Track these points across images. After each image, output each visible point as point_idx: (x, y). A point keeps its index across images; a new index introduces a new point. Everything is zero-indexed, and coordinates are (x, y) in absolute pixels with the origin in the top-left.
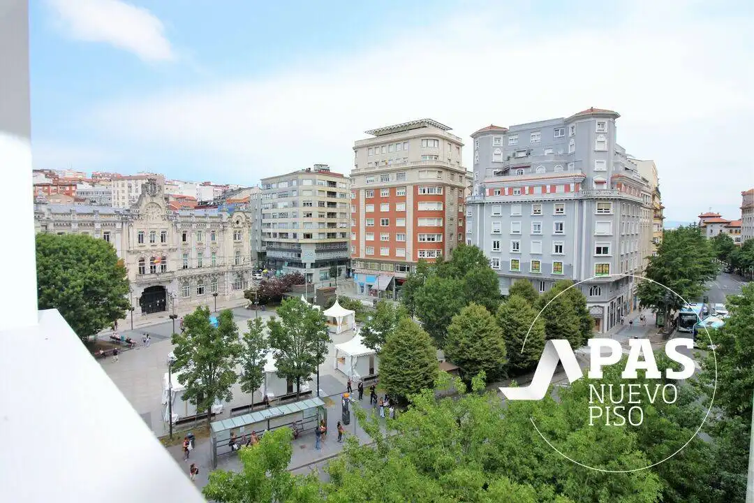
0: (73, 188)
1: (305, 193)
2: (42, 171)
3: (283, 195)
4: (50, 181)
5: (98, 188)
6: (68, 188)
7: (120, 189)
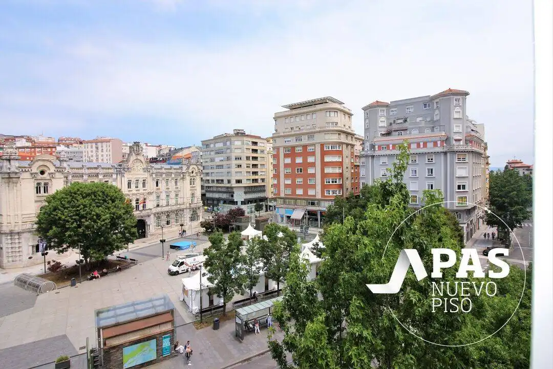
0: (54, 150)
1: (237, 151)
2: (22, 137)
3: (219, 152)
4: (29, 144)
5: (71, 149)
6: (49, 150)
7: (90, 149)
